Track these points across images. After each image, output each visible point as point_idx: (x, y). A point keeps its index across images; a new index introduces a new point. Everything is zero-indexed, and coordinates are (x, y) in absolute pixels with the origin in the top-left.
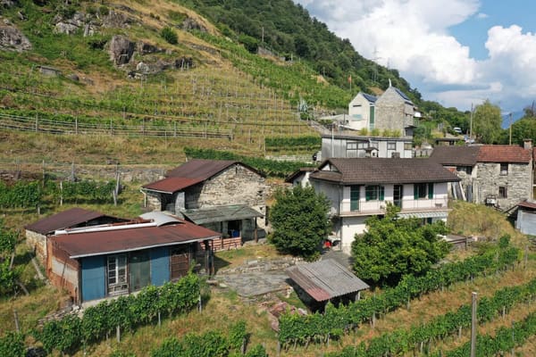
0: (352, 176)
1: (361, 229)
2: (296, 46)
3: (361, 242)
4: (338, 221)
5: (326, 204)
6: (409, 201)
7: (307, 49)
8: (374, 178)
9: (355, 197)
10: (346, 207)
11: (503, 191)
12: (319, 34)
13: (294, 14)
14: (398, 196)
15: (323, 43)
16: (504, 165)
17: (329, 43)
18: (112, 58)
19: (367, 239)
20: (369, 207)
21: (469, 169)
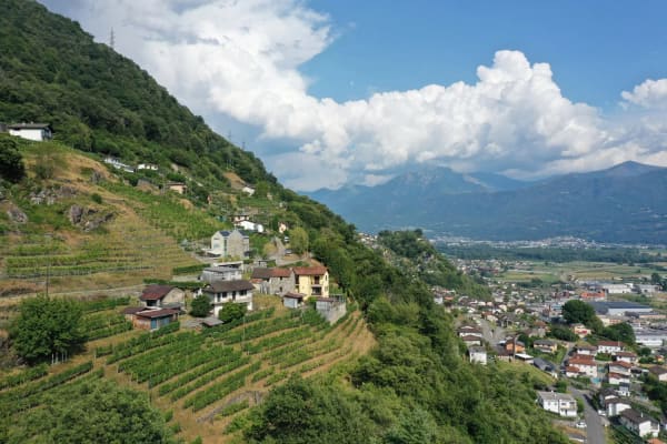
0: (218, 290)
1: (221, 308)
2: (146, 127)
3: (220, 312)
4: (213, 305)
5: (210, 300)
6: (238, 297)
7: (158, 132)
8: (225, 290)
9: (219, 297)
10: (216, 301)
11: (281, 289)
12: (169, 112)
13: (139, 86)
14: (234, 295)
15: (173, 124)
16: (281, 278)
17: (180, 123)
18: (71, 220)
19: (223, 310)
20: (223, 300)
21: (268, 280)
